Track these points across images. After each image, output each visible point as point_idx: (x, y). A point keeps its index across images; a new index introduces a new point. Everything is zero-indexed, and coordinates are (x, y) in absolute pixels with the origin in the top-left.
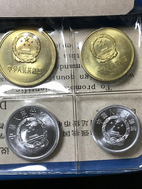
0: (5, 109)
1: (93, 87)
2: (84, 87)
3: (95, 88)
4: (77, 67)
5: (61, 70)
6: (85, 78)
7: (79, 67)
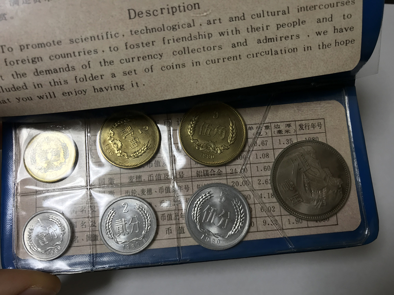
0: (129, 10)
1: (22, 47)
2: (34, 46)
3: (20, 46)
4: (49, 71)
5: (68, 65)
6: (35, 58)
7: (46, 71)
